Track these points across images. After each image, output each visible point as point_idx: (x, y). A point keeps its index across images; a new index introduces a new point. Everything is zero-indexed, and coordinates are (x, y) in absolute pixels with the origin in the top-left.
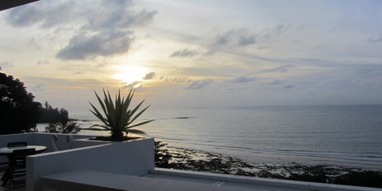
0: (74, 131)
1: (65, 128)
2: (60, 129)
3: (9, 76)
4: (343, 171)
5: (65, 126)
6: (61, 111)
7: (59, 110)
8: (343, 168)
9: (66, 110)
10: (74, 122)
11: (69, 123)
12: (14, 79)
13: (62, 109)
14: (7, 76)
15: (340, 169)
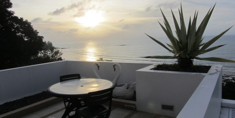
0: (58, 55)
1: (53, 53)
2: (50, 54)
3: (21, 18)
4: (226, 77)
5: (52, 52)
6: (48, 43)
7: (47, 42)
8: (225, 75)
9: (51, 42)
10: (58, 49)
11: (55, 50)
12: (24, 20)
13: (49, 42)
14: (19, 18)
15: (224, 75)
